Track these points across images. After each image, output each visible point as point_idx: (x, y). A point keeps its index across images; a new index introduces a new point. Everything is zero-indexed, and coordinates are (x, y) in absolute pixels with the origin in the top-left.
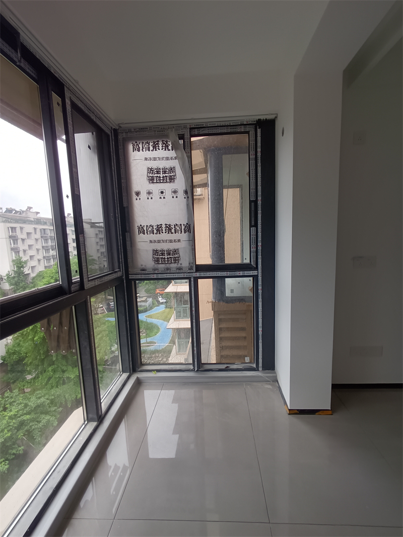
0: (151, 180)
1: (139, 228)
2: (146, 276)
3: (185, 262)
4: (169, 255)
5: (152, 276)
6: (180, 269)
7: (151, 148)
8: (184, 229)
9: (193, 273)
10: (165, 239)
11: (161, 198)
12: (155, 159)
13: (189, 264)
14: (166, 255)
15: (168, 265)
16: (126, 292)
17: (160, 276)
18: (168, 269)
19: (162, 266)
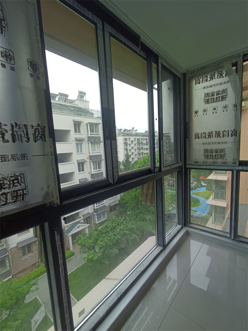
0: (207, 102)
1: (195, 135)
2: (198, 166)
3: (229, 158)
4: (217, 153)
5: (202, 167)
6: (225, 163)
7: (209, 79)
8: (231, 134)
9: (236, 166)
10: (215, 141)
11: (213, 113)
12: (211, 86)
13: (233, 160)
14: (214, 153)
15: (215, 160)
16: (183, 175)
17: (208, 167)
18: (215, 163)
19: (210, 161)
